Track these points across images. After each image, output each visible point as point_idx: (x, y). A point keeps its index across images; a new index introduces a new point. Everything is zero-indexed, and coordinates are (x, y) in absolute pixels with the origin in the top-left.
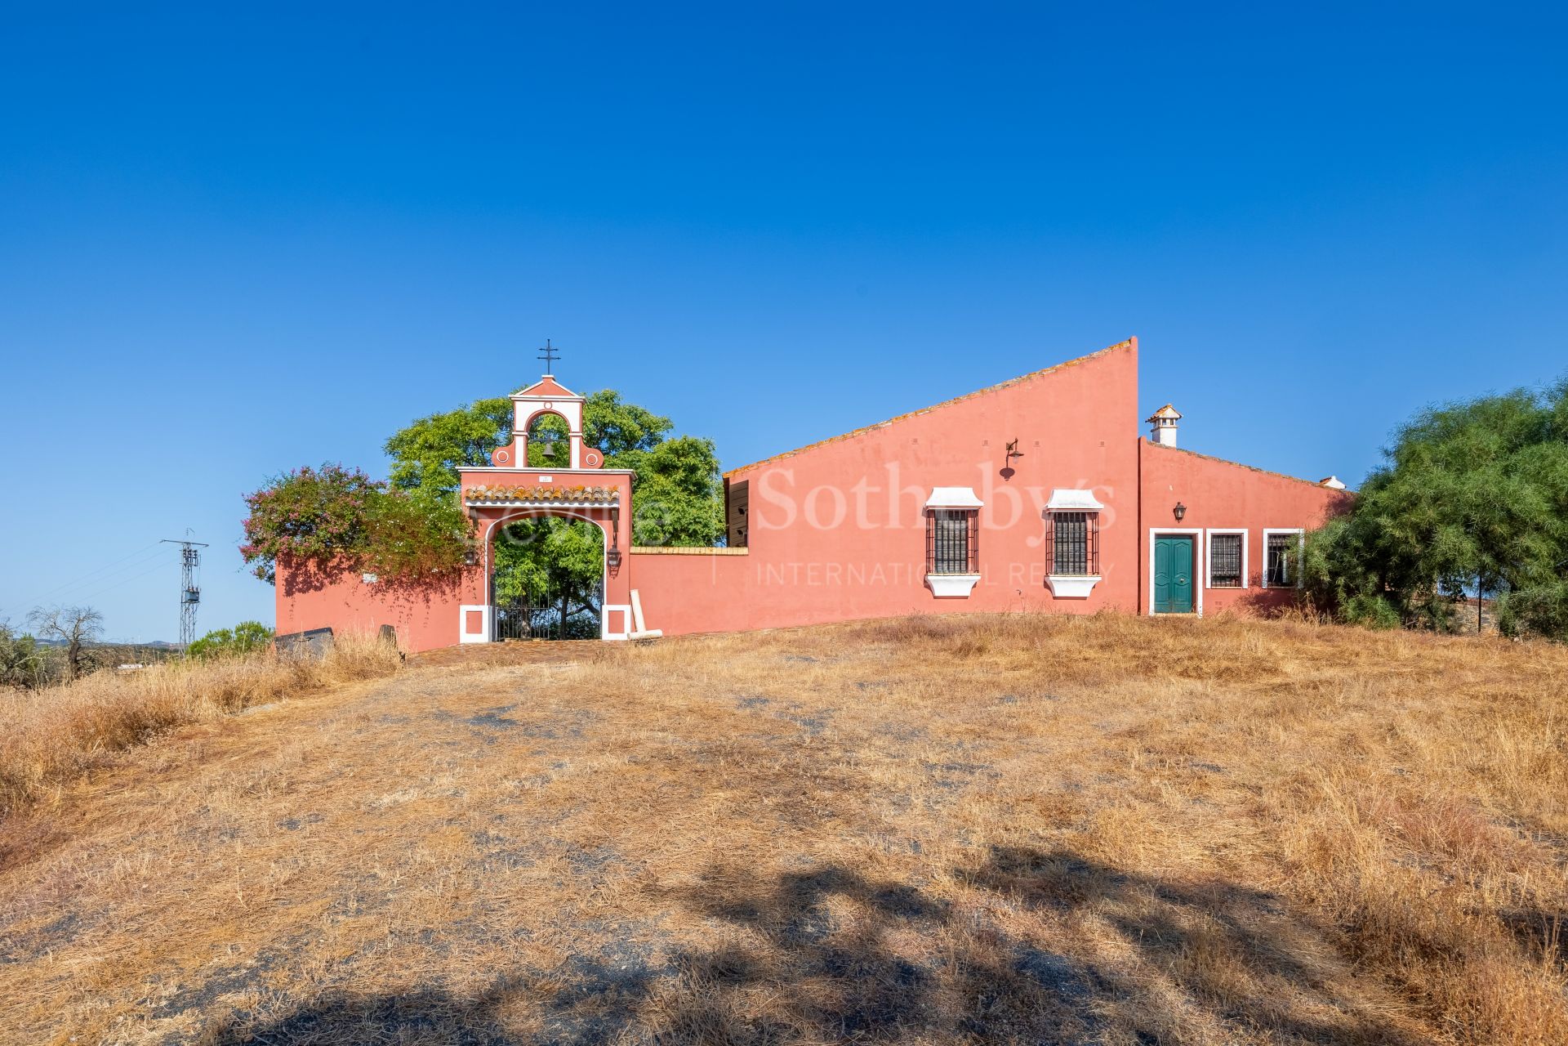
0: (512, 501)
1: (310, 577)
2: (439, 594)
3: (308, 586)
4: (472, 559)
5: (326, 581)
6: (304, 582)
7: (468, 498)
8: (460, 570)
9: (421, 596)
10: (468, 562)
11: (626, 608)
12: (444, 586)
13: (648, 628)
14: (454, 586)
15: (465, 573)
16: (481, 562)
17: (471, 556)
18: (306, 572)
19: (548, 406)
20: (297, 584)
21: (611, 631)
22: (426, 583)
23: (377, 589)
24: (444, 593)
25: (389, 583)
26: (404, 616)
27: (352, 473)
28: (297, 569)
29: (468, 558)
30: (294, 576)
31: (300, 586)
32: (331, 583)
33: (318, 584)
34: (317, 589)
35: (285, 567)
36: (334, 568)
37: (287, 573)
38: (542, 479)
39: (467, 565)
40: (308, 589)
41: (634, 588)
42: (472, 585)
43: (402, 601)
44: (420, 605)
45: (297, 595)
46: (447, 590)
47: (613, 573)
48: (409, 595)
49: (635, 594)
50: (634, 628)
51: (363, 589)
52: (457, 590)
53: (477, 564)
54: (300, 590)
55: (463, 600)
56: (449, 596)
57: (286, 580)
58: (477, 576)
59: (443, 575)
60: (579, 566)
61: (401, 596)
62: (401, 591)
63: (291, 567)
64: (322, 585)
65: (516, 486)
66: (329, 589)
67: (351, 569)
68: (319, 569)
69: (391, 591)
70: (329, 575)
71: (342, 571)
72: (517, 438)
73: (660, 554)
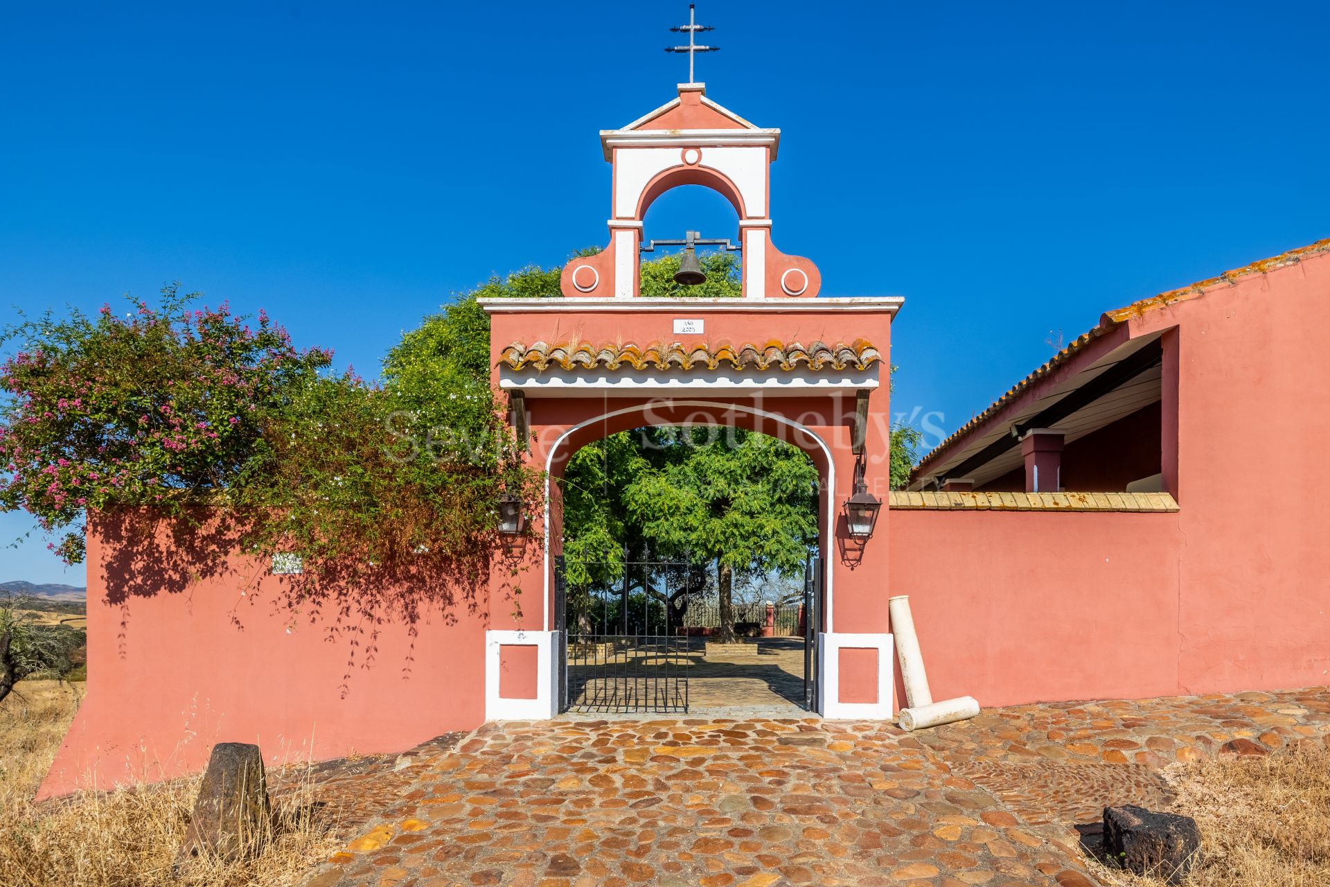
0: (614, 375)
1: (159, 561)
2: (438, 603)
3: (154, 581)
4: (515, 519)
5: (192, 570)
6: (147, 570)
7: (506, 367)
8: (486, 546)
9: (399, 605)
10: (505, 527)
11: (882, 642)
12: (450, 584)
13: (938, 696)
14: (472, 584)
15: (498, 555)
16: (536, 527)
17: (511, 512)
18: (151, 551)
19: (692, 156)
20: (133, 577)
21: (845, 697)
22: (409, 577)
23: (302, 590)
24: (449, 600)
25: (330, 574)
26: (360, 651)
27: (254, 332)
28: (132, 541)
29: (504, 517)
30: (124, 558)
31: (139, 580)
32: (204, 574)
33: (176, 577)
34: (176, 586)
35: (107, 539)
36: (210, 539)
37: (109, 551)
38: (680, 326)
39: (503, 535)
40: (154, 589)
41: (901, 592)
42: (514, 582)
43: (356, 618)
44: (395, 628)
45: (133, 601)
46: (457, 593)
47: (850, 555)
48: (374, 603)
49: (901, 608)
50: (903, 700)
51: (273, 589)
52: (479, 594)
53: (526, 532)
54: (138, 590)
55: (491, 618)
56: (460, 608)
57: (109, 567)
58: (526, 562)
59: (446, 559)
60: (677, 536)
61: (354, 607)
62: (355, 593)
63: (119, 538)
64: (185, 578)
65: (619, 343)
66: (201, 588)
67: (245, 543)
68: (178, 542)
69: (333, 594)
70: (199, 556)
71: (225, 545)
72: (619, 235)
73: (960, 508)
